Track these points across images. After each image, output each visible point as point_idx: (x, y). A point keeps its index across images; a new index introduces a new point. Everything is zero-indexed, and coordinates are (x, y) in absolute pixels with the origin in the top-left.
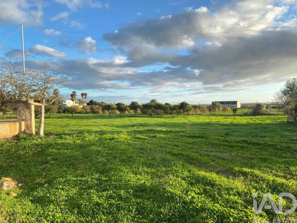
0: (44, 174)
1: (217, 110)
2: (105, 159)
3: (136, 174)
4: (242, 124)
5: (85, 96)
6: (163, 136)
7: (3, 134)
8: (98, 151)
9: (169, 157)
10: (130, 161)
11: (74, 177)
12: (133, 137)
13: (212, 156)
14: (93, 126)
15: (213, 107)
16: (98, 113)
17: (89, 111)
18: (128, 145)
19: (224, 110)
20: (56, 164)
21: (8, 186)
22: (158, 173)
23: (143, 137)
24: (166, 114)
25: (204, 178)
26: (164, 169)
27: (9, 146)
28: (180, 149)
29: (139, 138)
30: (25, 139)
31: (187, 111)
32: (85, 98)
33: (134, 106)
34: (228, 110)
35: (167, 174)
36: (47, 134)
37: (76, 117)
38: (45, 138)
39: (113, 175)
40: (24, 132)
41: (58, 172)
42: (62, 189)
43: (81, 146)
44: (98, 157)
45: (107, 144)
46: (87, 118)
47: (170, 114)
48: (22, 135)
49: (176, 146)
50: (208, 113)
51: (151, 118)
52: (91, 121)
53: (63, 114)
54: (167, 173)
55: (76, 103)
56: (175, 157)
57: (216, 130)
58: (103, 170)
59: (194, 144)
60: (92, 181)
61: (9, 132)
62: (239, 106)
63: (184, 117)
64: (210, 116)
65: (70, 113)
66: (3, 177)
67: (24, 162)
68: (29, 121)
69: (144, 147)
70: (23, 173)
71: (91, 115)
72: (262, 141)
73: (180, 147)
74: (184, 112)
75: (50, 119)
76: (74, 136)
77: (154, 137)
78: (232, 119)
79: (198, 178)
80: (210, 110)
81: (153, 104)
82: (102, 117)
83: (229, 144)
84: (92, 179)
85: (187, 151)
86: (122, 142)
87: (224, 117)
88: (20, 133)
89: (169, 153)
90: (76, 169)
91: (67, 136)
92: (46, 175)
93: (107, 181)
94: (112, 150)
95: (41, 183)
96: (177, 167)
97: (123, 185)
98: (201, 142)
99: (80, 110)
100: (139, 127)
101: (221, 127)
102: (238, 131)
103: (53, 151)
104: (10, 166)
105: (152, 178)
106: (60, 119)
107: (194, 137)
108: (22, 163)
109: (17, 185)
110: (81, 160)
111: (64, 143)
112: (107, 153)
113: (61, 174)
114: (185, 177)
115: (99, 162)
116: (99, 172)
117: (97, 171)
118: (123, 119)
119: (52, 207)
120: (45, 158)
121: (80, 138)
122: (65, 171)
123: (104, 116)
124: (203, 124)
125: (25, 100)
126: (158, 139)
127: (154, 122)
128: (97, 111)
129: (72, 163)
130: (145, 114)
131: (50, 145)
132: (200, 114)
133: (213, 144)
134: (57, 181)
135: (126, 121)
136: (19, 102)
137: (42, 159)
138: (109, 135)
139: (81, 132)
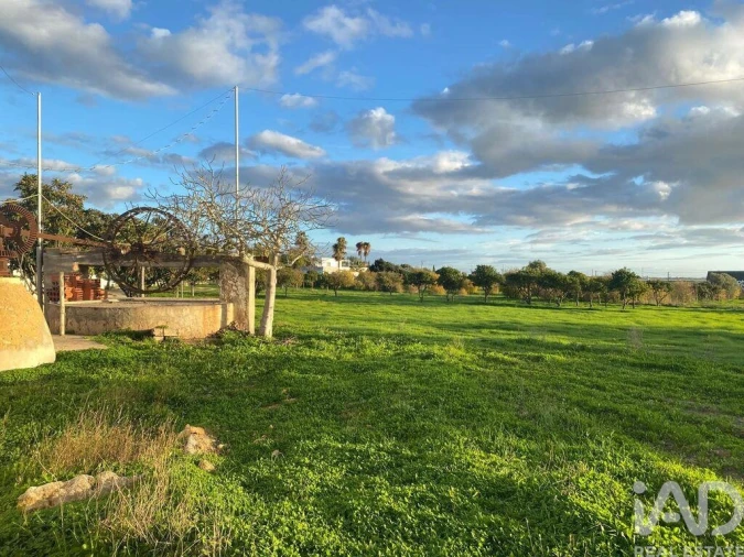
0: (272, 427)
1: (722, 296)
2: (411, 405)
3: (487, 451)
5: (366, 249)
6: (561, 358)
7: (189, 330)
8: (393, 383)
9: (577, 415)
11: (337, 440)
12: (479, 356)
13: (707, 424)
14: (380, 321)
15: (712, 285)
16: (394, 290)
17: (372, 284)
18: (468, 375)
20: (298, 406)
22: (546, 453)
23: (506, 357)
24: (571, 301)
26: (562, 445)
27: (200, 358)
28: (609, 397)
29: (496, 360)
30: (232, 342)
31: (632, 295)
32: (365, 254)
33: (483, 277)
35: (571, 459)
36: (280, 335)
37: (343, 297)
38: (275, 343)
39: (430, 447)
40: (233, 328)
41: (301, 425)
42: (310, 466)
43: (355, 369)
44: (394, 398)
45: (416, 368)
46: (368, 301)
47: (581, 300)
48: (229, 335)
49: (598, 388)
50: (695, 303)
51: (529, 309)
52: (378, 308)
53: (314, 291)
54: (571, 457)
55: (345, 264)
56: (594, 418)
57: (719, 352)
58: (405, 430)
59: (650, 386)
60: (379, 455)
61: (202, 326)
64: (699, 311)
65: (331, 287)
66: (188, 426)
67: (230, 395)
68: (243, 302)
69: (509, 383)
70: (229, 420)
71: (376, 294)
73: (609, 391)
74: (622, 298)
75: (287, 301)
76: (339, 342)
77: (537, 359)
79: (662, 480)
80: (701, 294)
81: (536, 273)
82: (403, 301)
84: (379, 449)
85: (631, 403)
86: (452, 366)
88: (224, 330)
89: (578, 404)
90: (342, 422)
91: (323, 343)
92: (275, 429)
93: (415, 459)
94: (427, 383)
95: (265, 448)
96: (599, 443)
97: (455, 474)
98: (673, 382)
99: (353, 281)
100: (495, 331)
101: (732, 344)
103: (293, 374)
104: (202, 402)
105: (529, 464)
106: (308, 302)
107: (650, 367)
108: (227, 397)
109: (215, 445)
110: (353, 401)
111: (315, 358)
112: (414, 390)
113: (307, 429)
114: (623, 474)
115: (395, 411)
116: (396, 435)
117: (391, 432)
118: (455, 308)
119: (287, 504)
120: (275, 391)
121: (353, 348)
122: (316, 425)
123: (408, 300)
124: (681, 333)
125: (237, 255)
126: (549, 366)
127: (537, 321)
128: (392, 285)
129: (333, 407)
130: (512, 298)
131: (286, 361)
132: (670, 305)
133: (710, 390)
134: (298, 446)
135: (462, 313)
136: (224, 259)
137: (268, 391)
138: (419, 345)
139: (354, 335)
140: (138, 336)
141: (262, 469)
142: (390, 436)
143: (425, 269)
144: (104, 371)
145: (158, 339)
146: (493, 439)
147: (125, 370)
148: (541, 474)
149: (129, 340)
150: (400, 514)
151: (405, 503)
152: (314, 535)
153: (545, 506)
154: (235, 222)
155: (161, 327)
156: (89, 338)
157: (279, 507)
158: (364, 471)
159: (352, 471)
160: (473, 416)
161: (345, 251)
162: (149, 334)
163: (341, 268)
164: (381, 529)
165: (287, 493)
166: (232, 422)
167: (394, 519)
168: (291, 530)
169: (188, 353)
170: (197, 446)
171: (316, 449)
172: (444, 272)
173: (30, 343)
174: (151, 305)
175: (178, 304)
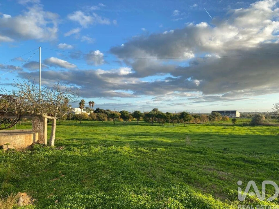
0: (55, 189)
1: (216, 119)
2: (110, 175)
3: (137, 194)
4: (241, 135)
5: (93, 104)
6: (163, 149)
7: (19, 145)
8: (103, 166)
9: (168, 175)
10: (132, 178)
11: (81, 194)
12: (135, 150)
13: (210, 175)
14: (98, 134)
15: (213, 116)
16: (104, 120)
17: (95, 118)
18: (131, 160)
19: (224, 119)
20: (66, 179)
21: (23, 202)
22: (157, 193)
23: (144, 150)
24: (167, 123)
25: (200, 201)
26: (163, 189)
27: (24, 158)
28: (179, 166)
29: (141, 151)
30: (38, 149)
31: (187, 120)
32: (92, 106)
33: (136, 115)
34: (227, 119)
36: (58, 145)
37: (83, 124)
38: (56, 149)
39: (116, 194)
40: (38, 143)
41: (67, 188)
42: (71, 207)
43: (88, 160)
44: (103, 173)
45: (112, 158)
46: (93, 125)
47: (170, 122)
48: (36, 146)
49: (176, 162)
50: (208, 122)
51: (153, 126)
52: (97, 128)
53: (71, 121)
54: (166, 194)
55: (84, 110)
56: (174, 175)
57: (215, 142)
58: (107, 187)
59: (192, 160)
60: (98, 200)
61: (25, 142)
62: (238, 115)
63: (184, 126)
64: (209, 125)
65: (78, 120)
66: (19, 192)
67: (37, 175)
68: (42, 132)
69: (145, 162)
70: (37, 187)
71: (97, 122)
72: (259, 158)
73: (179, 163)
74: (184, 122)
75: (60, 126)
76: (82, 147)
77: (155, 150)
78: (231, 130)
79: (195, 201)
80: (210, 119)
81: (155, 113)
82: (107, 125)
83: (226, 161)
84: (98, 197)
85: (186, 168)
86: (125, 156)
87: (223, 127)
88: (34, 144)
89: (169, 170)
90: (83, 185)
91: (75, 148)
92: (56, 190)
93: (111, 200)
94: (116, 165)
95: (52, 200)
96: (175, 187)
97: (125, 205)
98: (200, 158)
99: (87, 117)
100: (141, 136)
101: (219, 139)
102: (236, 144)
103: (63, 164)
104: (25, 179)
105: (152, 198)
106: (69, 126)
107: (193, 152)
108: (36, 176)
109: (31, 200)
110: (87, 175)
111: (72, 156)
112: (111, 169)
113: (70, 190)
114: (183, 199)
115: (104, 179)
116: (104, 190)
117: (102, 189)
118: (127, 127)
120: (56, 172)
121: (87, 150)
122: (73, 187)
123: (109, 124)
124: (203, 135)
125: (40, 114)
126: (159, 153)
127: (156, 131)
128: (103, 118)
129: (80, 178)
130: (147, 122)
131: (60, 158)
132: (200, 124)
133: (211, 161)
134: (66, 198)
135: (129, 129)
136: (34, 115)
137: (53, 172)
138: (113, 147)
139: (88, 143)
142: (101, 190)
143: (116, 112)
145: (5, 149)
146: (139, 189)
148: (156, 202)
154: (39, 100)
155: (6, 144)
161: (84, 105)
162: (1, 147)
163: (83, 112)
169: (19, 156)
170: (24, 202)
171: (73, 199)
172: (121, 112)
174: (2, 135)
175: (14, 134)
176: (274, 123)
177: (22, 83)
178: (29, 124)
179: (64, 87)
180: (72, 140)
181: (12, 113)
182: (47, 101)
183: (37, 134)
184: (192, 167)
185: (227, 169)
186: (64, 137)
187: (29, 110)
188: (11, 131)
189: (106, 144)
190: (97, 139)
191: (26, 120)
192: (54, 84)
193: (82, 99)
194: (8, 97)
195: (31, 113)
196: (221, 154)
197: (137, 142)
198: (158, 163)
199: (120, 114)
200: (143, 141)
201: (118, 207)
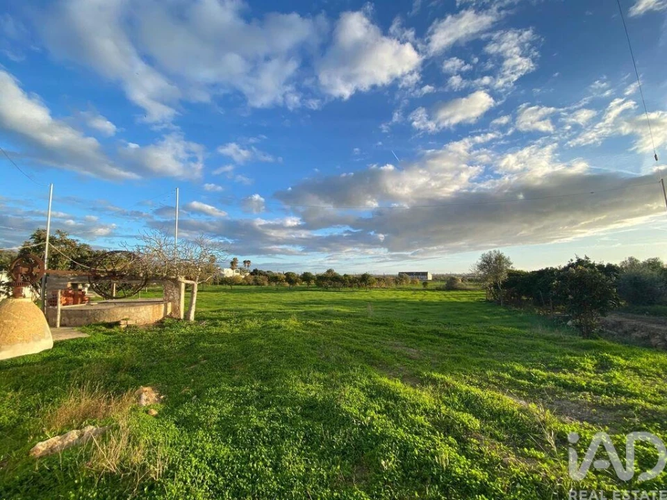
0: (193, 380)
1: (404, 283)
2: (269, 358)
3: (305, 382)
4: (433, 302)
5: (249, 264)
6: (340, 322)
7: (143, 320)
8: (260, 345)
9: (346, 355)
11: (230, 385)
12: (303, 323)
13: (397, 353)
14: (255, 303)
15: (401, 278)
16: (263, 284)
17: (251, 282)
18: (298, 336)
19: (413, 282)
20: (208, 365)
22: (332, 380)
23: (316, 323)
24: (345, 287)
25: (386, 388)
26: (339, 374)
27: (150, 338)
28: (359, 343)
29: (311, 325)
30: (170, 325)
31: (370, 284)
32: (248, 266)
33: (306, 277)
34: (417, 283)
35: (342, 382)
36: (199, 319)
37: (235, 290)
38: (196, 325)
39: (278, 384)
40: (171, 316)
41: (210, 377)
42: (214, 405)
43: (241, 338)
44: (261, 355)
45: (272, 335)
46: (249, 291)
47: (349, 287)
48: (168, 321)
49: (356, 338)
50: (394, 286)
51: (327, 292)
52: (254, 295)
53: (219, 286)
55: (237, 271)
56: (353, 355)
57: (403, 311)
58: (265, 374)
59: (376, 335)
60: (252, 392)
61: (152, 316)
62: (430, 277)
63: (366, 292)
64: (396, 290)
65: (229, 284)
66: (141, 387)
67: (168, 361)
68: (177, 302)
69: (316, 339)
71: (254, 287)
72: (456, 330)
73: (360, 339)
74: (366, 286)
75: (203, 293)
76: (232, 321)
77: (330, 323)
78: (422, 295)
79: (379, 388)
80: (396, 283)
81: (330, 275)
82: (268, 290)
83: (416, 335)
84: (252, 389)
85: (368, 345)
86: (290, 331)
87: (412, 292)
88: (165, 318)
89: (347, 348)
90: (232, 373)
91: (224, 323)
92: (194, 382)
93: (270, 392)
94: (277, 344)
95: (189, 395)
96: (354, 371)
97: (289, 398)
98: (385, 332)
99: (241, 281)
100: (312, 305)
101: (408, 307)
102: (428, 313)
103: (205, 344)
104: (151, 368)
105: (324, 387)
106: (216, 293)
107: (376, 324)
108: (166, 363)
109: (158, 397)
110: (239, 359)
111: (219, 333)
112: (271, 349)
113: (213, 380)
114: (364, 387)
115: (261, 363)
116: (261, 378)
117: (259, 377)
118: (293, 293)
119: (201, 432)
120: (195, 356)
121: (240, 325)
122: (218, 377)
124: (389, 302)
125: (174, 277)
126: (334, 326)
127: (331, 298)
128: (262, 282)
129: (228, 363)
130: (320, 287)
131: (201, 337)
132: (385, 288)
133: (399, 335)
134: (208, 392)
135: (296, 296)
136: (166, 278)
137: (191, 357)
138: (275, 320)
139: (241, 316)
140: (110, 325)
141: (186, 411)
142: (258, 380)
143: (279, 273)
144: (86, 353)
145: (123, 326)
146: (308, 375)
147: (101, 350)
148: (330, 393)
149: (104, 328)
150: (262, 428)
151: (264, 420)
152: (216, 451)
153: (330, 411)
154: (174, 259)
155: (126, 319)
156: (76, 329)
157: (196, 436)
158: (243, 404)
159: (237, 404)
160: (299, 362)
161: (237, 264)
162: (118, 324)
163: (235, 274)
164: (252, 439)
165: (200, 424)
166: (169, 379)
167: (259, 433)
168: (203, 450)
169: (142, 335)
170: (147, 400)
171: (217, 393)
172: (287, 274)
173: (36, 338)
174: (120, 307)
175: (137, 304)
176: (472, 287)
177: (150, 234)
178: (158, 291)
179: (210, 241)
180: (219, 311)
181: (134, 276)
182: (186, 260)
183: (170, 305)
184: (376, 344)
185: (418, 346)
186: (208, 308)
187: (159, 272)
188: (133, 300)
189: (265, 315)
190: (252, 309)
191: (154, 286)
192: (196, 237)
193: (235, 257)
194: (130, 253)
195: (162, 276)
196: (410, 326)
197: (306, 313)
198: (333, 339)
199: (285, 277)
200: (314, 311)
201: (280, 401)
